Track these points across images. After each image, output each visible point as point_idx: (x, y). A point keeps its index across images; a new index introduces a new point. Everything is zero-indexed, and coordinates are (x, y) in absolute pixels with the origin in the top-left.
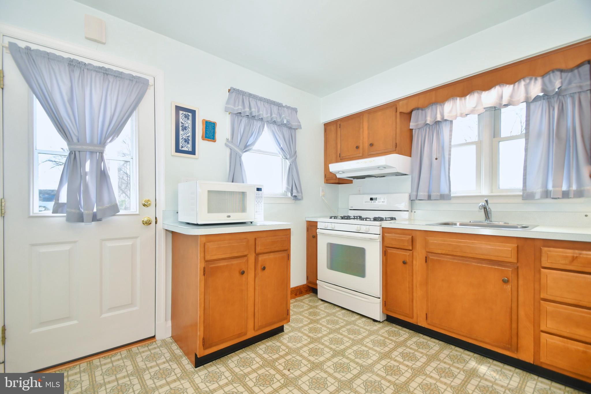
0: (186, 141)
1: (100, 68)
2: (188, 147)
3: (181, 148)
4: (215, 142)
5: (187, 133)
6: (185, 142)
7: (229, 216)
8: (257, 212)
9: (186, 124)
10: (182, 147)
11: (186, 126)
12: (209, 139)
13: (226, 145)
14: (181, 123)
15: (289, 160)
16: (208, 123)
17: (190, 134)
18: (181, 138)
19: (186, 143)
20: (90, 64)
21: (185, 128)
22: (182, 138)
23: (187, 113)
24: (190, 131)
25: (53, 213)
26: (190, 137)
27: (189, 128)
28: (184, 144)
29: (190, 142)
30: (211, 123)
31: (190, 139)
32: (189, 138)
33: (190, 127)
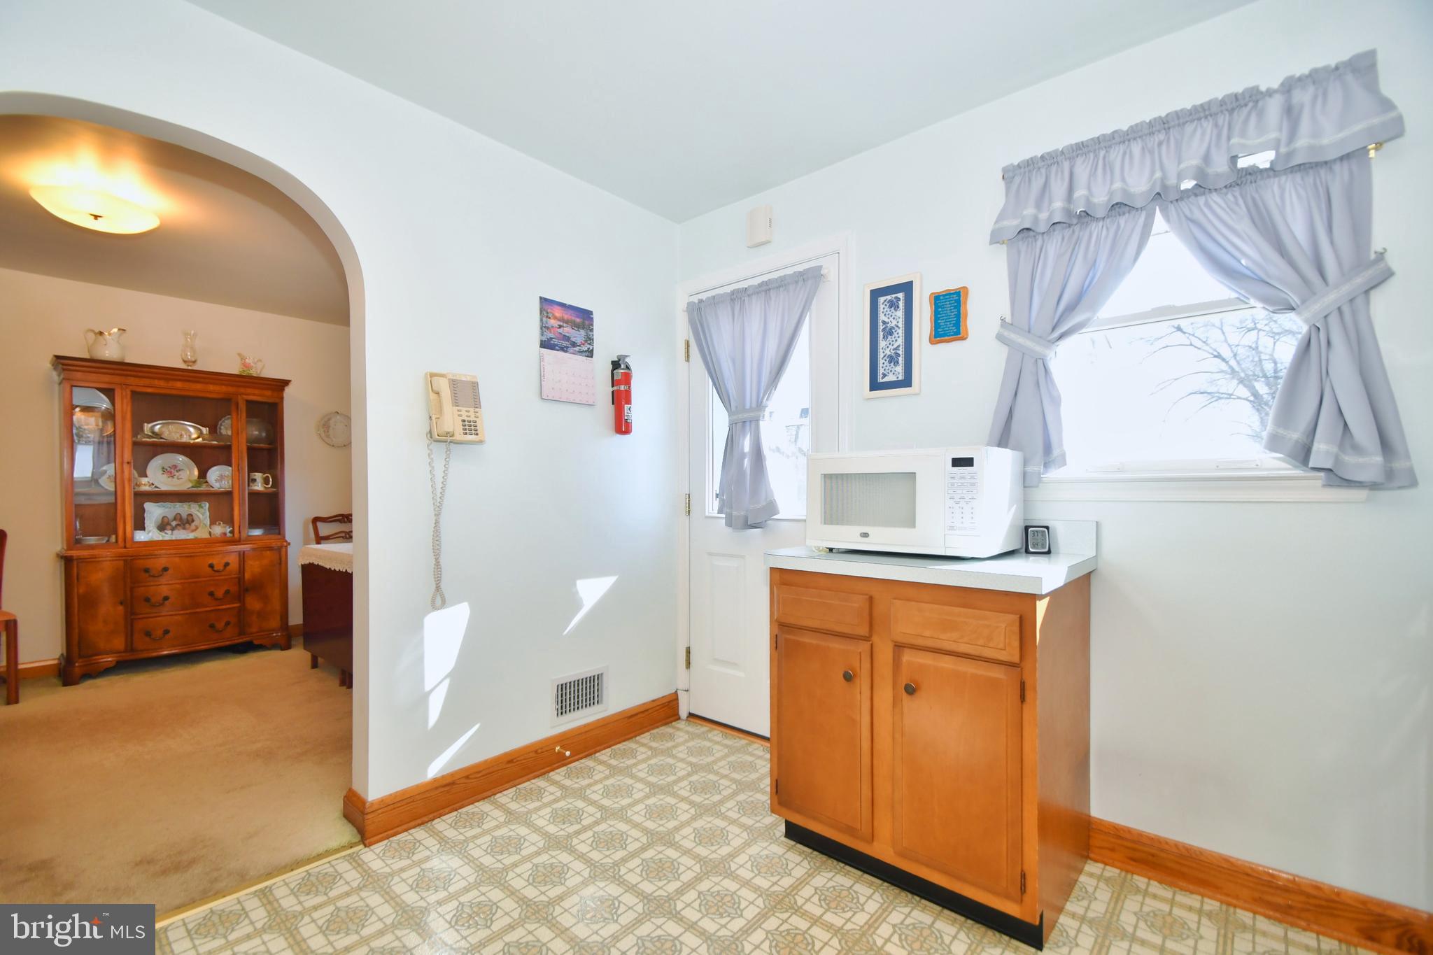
0: (893, 360)
1: (761, 285)
2: (898, 373)
3: (883, 378)
4: (965, 339)
5: (894, 340)
6: (891, 362)
7: (865, 535)
8: (952, 528)
9: (892, 320)
10: (884, 375)
11: (893, 325)
12: (946, 338)
13: (1000, 337)
14: (881, 324)
15: (1299, 314)
16: (941, 298)
17: (900, 341)
18: (881, 355)
19: (892, 364)
20: (750, 286)
21: (889, 332)
22: (885, 356)
23: (894, 296)
24: (900, 334)
25: (718, 513)
26: (900, 348)
27: (899, 328)
28: (887, 368)
29: (901, 360)
30: (950, 294)
31: (900, 352)
32: (898, 352)
33: (900, 325)
